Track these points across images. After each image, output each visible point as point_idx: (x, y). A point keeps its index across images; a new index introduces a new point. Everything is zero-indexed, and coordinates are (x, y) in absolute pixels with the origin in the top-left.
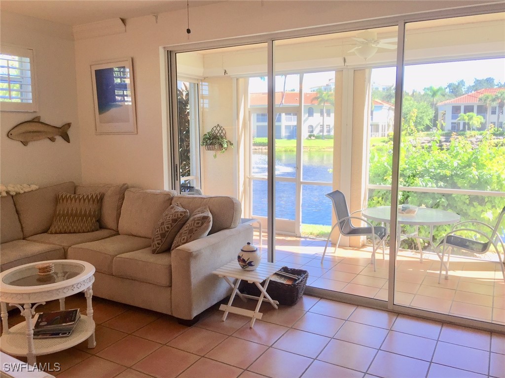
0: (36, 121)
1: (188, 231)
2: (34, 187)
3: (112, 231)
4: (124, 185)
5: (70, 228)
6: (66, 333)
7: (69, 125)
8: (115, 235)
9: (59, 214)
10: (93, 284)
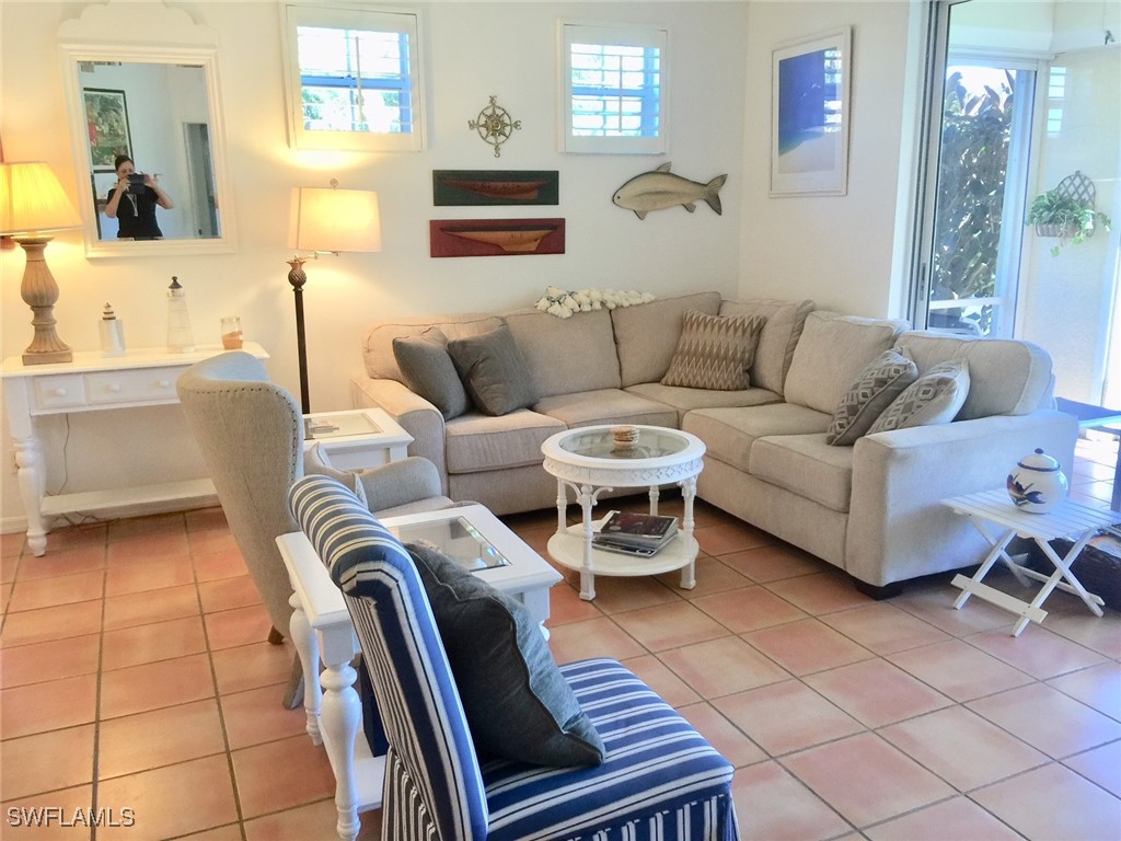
0: (663, 172)
1: (902, 407)
2: (648, 297)
3: (772, 394)
4: (808, 302)
5: (698, 378)
6: (646, 551)
7: (723, 178)
8: (776, 402)
9: (682, 352)
10: (700, 475)
